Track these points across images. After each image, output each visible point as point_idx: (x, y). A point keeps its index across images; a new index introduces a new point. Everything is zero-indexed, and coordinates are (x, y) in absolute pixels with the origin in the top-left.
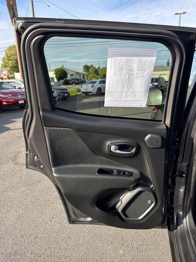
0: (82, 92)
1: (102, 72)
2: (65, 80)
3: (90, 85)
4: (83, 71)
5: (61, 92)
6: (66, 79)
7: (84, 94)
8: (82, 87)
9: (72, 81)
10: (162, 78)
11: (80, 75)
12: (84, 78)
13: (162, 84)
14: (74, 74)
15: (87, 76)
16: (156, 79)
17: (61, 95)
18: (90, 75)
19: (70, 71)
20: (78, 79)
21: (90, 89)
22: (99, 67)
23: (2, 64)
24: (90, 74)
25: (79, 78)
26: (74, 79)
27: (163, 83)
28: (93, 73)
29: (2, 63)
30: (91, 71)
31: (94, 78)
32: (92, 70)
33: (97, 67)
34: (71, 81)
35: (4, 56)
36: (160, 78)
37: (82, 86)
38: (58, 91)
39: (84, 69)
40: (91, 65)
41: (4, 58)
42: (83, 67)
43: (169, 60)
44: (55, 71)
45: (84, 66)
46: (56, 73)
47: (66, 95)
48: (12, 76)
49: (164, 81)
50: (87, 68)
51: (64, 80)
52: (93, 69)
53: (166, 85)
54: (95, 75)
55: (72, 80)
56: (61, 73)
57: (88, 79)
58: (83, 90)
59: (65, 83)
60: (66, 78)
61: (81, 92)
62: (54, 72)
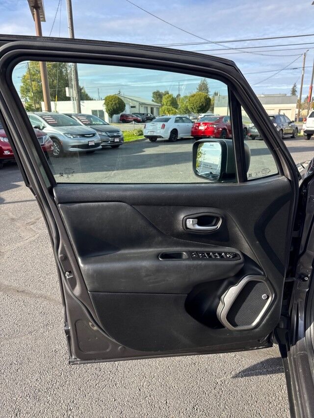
0: (145, 136)
1: (183, 104)
2: (121, 114)
3: (160, 124)
4: (153, 101)
5: (109, 136)
6: (124, 113)
7: (148, 140)
8: (145, 127)
9: (133, 117)
10: (284, 116)
11: (147, 107)
12: (152, 112)
13: (283, 125)
14: (137, 105)
15: (158, 109)
16: (273, 117)
17: (109, 140)
18: (163, 107)
19: (130, 101)
20: (144, 114)
21: (158, 131)
22: (178, 96)
23: (21, 87)
24: (162, 105)
25: (146, 112)
26: (137, 113)
27: (286, 124)
28: (169, 104)
29: (22, 85)
30: (164, 100)
31: (169, 113)
32: (166, 99)
33: (175, 96)
34: (130, 117)
35: (25, 74)
36: (279, 115)
37: (145, 125)
38: (104, 134)
39: (153, 97)
40: (165, 92)
41: (25, 76)
42: (152, 95)
43: (295, 86)
44: (106, 99)
45: (154, 93)
46: (107, 104)
47: (117, 140)
48: (37, 106)
49: (287, 121)
50: (158, 96)
51: (119, 115)
52: (168, 98)
53: (290, 127)
54: (170, 107)
55: (134, 115)
56: (116, 104)
57: (159, 114)
58: (147, 132)
59: (120, 120)
60: (122, 111)
61: (143, 136)
62: (104, 101)
